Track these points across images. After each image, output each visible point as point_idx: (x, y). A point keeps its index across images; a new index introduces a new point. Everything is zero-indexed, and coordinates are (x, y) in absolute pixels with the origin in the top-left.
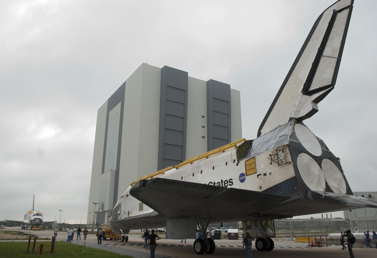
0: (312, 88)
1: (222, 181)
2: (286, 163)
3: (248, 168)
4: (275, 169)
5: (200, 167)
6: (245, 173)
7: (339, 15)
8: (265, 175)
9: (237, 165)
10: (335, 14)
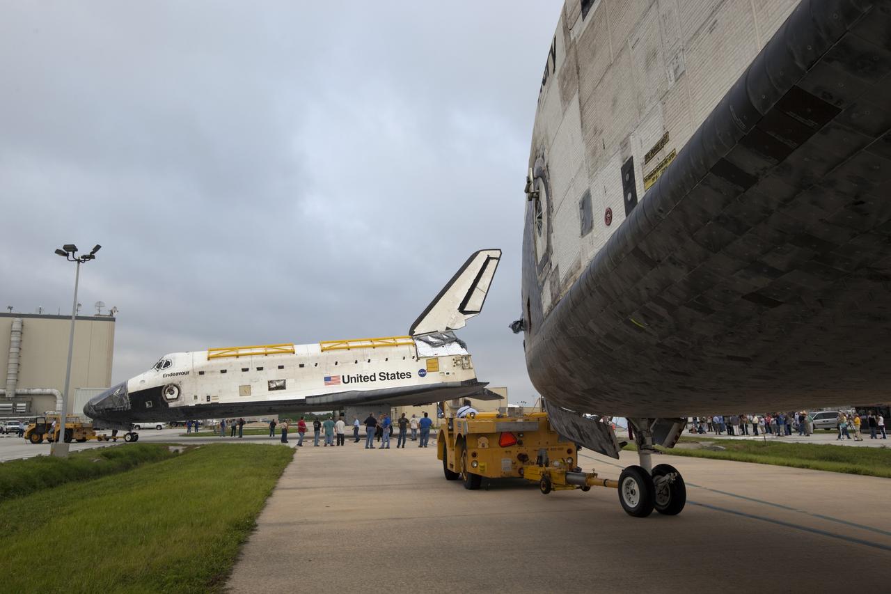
0: (467, 309)
1: (398, 373)
2: (470, 368)
3: (429, 365)
4: (458, 370)
5: (367, 355)
6: (425, 369)
7: (491, 261)
8: (448, 373)
9: (417, 361)
10: (489, 259)
